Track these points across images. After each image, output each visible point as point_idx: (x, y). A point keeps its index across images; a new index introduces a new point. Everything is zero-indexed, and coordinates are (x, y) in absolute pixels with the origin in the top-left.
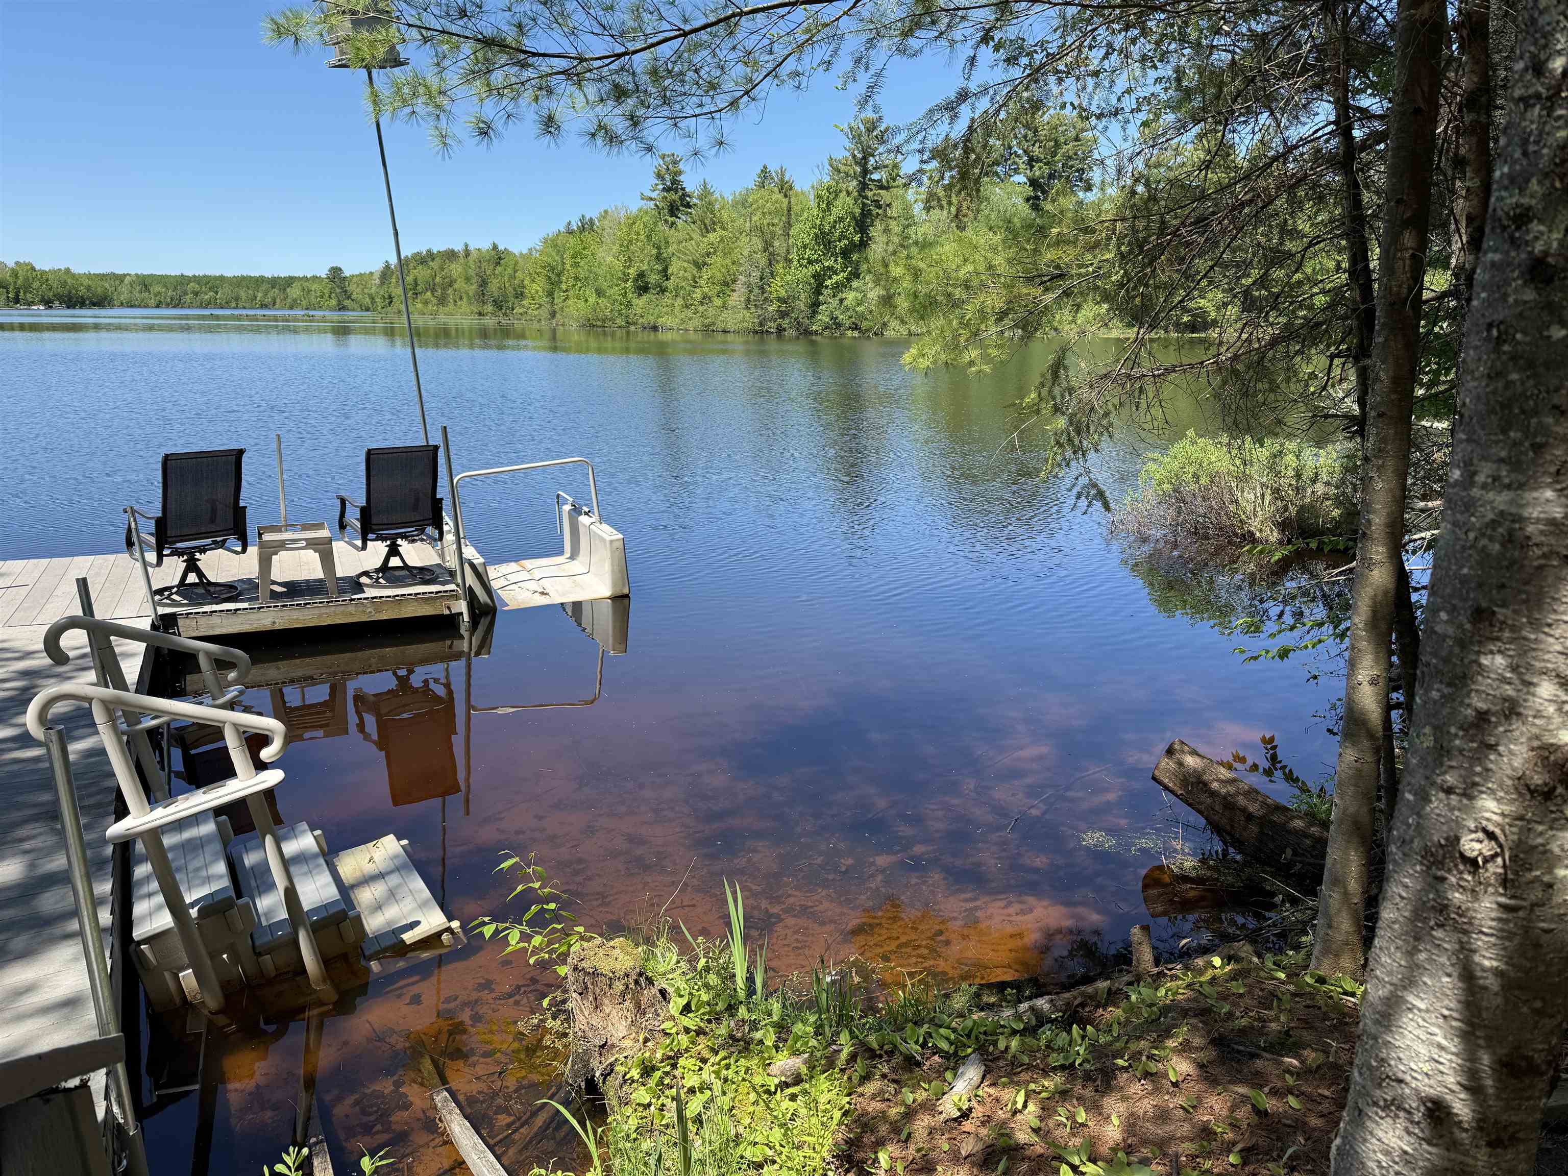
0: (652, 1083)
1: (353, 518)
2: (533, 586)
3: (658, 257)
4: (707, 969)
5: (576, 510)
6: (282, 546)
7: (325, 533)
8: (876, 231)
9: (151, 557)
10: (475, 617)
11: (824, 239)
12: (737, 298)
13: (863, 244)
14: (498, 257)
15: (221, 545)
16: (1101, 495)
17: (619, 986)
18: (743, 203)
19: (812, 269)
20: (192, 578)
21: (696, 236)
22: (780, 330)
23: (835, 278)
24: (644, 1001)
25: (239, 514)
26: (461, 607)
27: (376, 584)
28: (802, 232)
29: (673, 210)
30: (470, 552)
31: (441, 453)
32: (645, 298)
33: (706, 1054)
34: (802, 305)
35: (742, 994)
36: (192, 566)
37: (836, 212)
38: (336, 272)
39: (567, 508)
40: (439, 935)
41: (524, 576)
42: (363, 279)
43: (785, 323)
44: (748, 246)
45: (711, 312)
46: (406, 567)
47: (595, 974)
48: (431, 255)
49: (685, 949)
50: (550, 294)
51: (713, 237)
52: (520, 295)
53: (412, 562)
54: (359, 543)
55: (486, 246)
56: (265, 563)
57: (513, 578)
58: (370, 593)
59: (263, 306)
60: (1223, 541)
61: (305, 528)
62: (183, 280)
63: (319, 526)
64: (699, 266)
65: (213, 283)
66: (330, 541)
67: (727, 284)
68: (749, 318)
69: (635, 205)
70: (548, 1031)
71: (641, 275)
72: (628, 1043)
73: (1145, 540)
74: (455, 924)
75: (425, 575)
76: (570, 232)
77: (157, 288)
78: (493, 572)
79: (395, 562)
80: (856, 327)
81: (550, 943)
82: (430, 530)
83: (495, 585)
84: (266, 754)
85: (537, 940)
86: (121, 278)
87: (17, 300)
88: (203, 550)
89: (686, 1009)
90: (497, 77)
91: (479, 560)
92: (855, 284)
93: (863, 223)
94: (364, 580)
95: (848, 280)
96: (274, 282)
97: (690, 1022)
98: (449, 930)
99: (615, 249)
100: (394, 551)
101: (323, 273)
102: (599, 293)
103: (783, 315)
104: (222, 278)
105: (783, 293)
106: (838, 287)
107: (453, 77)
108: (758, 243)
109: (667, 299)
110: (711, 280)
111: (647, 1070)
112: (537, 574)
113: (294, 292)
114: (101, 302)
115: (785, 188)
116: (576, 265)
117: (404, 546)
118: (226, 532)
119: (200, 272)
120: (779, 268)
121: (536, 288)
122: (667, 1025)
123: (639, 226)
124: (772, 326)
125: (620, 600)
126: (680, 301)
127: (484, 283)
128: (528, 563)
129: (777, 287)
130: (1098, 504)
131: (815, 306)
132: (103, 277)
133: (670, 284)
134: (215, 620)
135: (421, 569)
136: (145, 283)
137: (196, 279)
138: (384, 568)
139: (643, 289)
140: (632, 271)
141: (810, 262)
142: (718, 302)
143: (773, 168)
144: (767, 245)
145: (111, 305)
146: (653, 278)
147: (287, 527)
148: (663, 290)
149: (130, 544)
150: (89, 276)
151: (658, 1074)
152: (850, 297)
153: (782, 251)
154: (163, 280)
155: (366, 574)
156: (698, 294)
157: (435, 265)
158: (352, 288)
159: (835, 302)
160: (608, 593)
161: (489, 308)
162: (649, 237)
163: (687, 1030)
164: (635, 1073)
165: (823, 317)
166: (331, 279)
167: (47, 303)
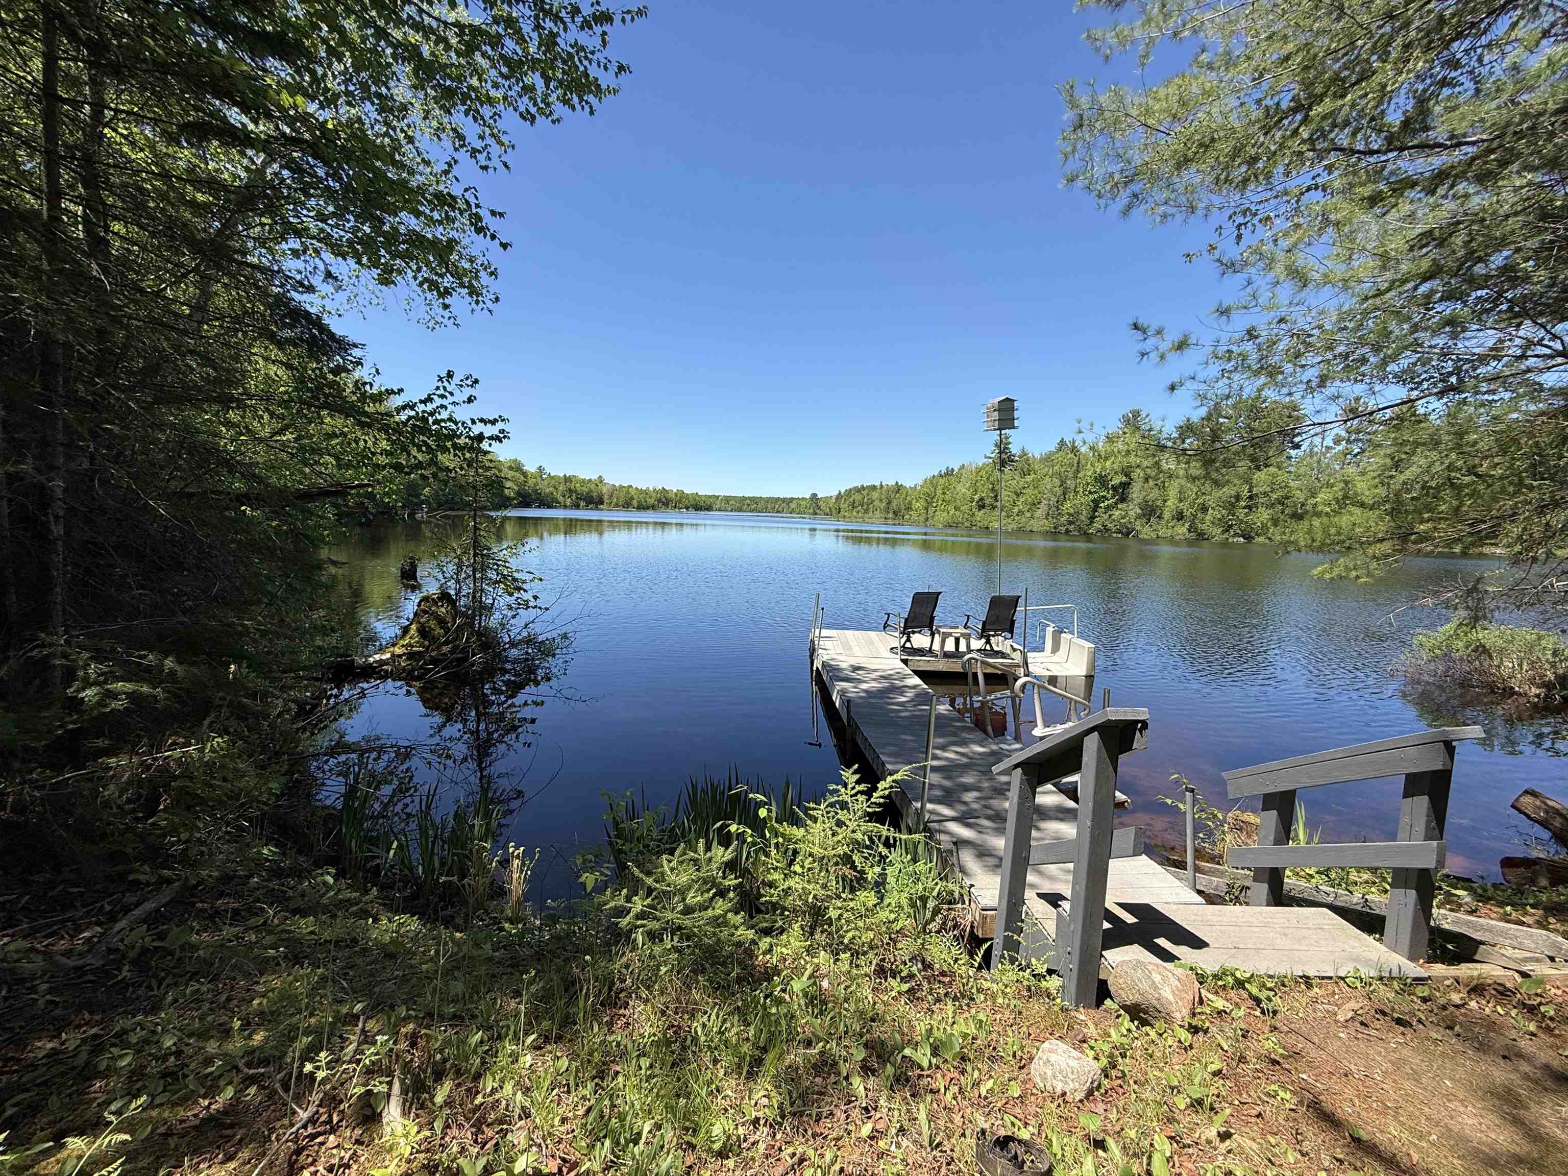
1: (979, 625)
3: (993, 489)
11: (1101, 480)
12: (1039, 513)
13: (1128, 484)
14: (898, 489)
18: (1047, 459)
19: (1091, 497)
21: (1017, 478)
22: (1068, 531)
23: (1106, 503)
28: (1087, 475)
29: (1003, 463)
32: (983, 511)
34: (1083, 518)
38: (814, 495)
41: (1039, 660)
42: (827, 499)
43: (1071, 528)
44: (1050, 484)
45: (1023, 520)
48: (863, 488)
51: (1029, 478)
52: (908, 509)
53: (995, 648)
55: (892, 483)
59: (778, 512)
62: (744, 499)
64: (1018, 495)
65: (754, 500)
67: (1035, 505)
68: (1048, 525)
69: (981, 461)
71: (982, 499)
75: (1001, 654)
76: (941, 476)
77: (732, 502)
79: (988, 647)
80: (1119, 532)
82: (1006, 634)
86: (717, 497)
87: (675, 507)
92: (1120, 506)
95: (1116, 503)
99: (967, 485)
100: (988, 642)
101: (808, 496)
102: (956, 508)
103: (1071, 523)
105: (1072, 511)
106: (1108, 508)
108: (1057, 482)
109: (997, 512)
110: (1025, 503)
113: (793, 505)
114: (709, 508)
115: (1074, 450)
116: (944, 493)
117: (993, 641)
120: (1070, 496)
121: (919, 505)
123: (983, 473)
124: (1063, 529)
126: (1004, 514)
127: (889, 502)
129: (1068, 506)
131: (1092, 518)
133: (999, 504)
135: (998, 651)
136: (727, 499)
137: (749, 498)
138: (985, 649)
139: (981, 507)
140: (976, 497)
141: (1090, 493)
142: (1028, 515)
143: (1067, 440)
144: (1063, 483)
145: (713, 510)
146: (987, 501)
148: (994, 508)
152: (1117, 513)
153: (1073, 487)
156: (1016, 510)
157: (865, 492)
158: (821, 504)
159: (1106, 516)
160: (1084, 674)
161: (891, 515)
162: (988, 479)
165: (1097, 525)
166: (811, 499)
167: (687, 508)
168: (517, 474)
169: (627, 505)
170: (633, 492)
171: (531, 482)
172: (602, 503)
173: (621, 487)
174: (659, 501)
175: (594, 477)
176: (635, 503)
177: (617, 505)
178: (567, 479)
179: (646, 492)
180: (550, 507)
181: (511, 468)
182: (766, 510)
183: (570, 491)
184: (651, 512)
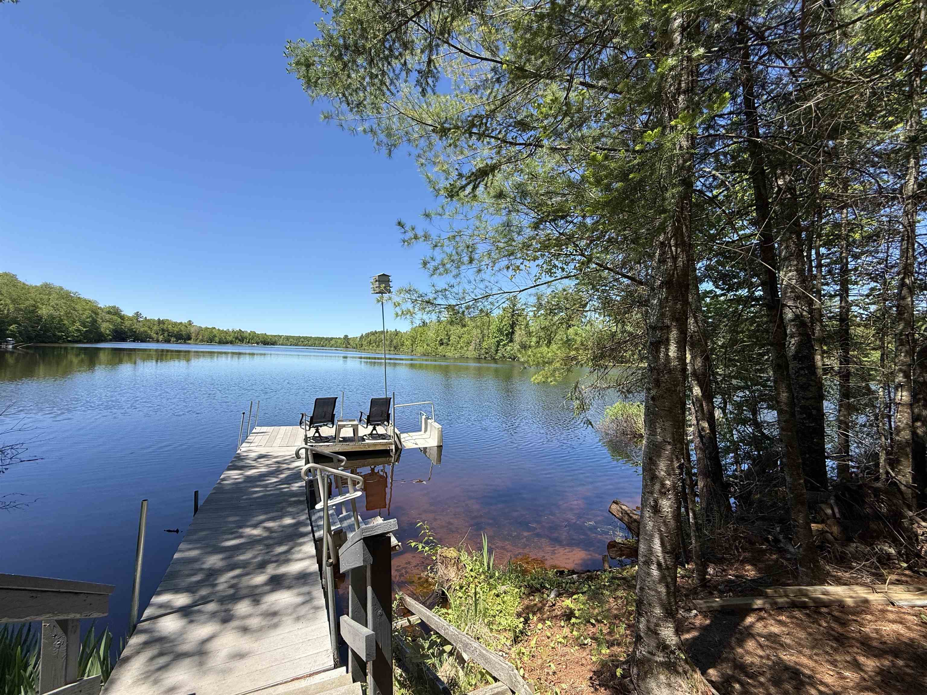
0: (463, 590)
1: (365, 418)
2: (413, 441)
3: (447, 335)
4: (476, 560)
5: (427, 418)
6: (344, 426)
7: (356, 423)
8: (517, 328)
9: (308, 428)
10: (396, 450)
11: (500, 331)
12: (471, 348)
13: (513, 333)
14: (397, 333)
15: (326, 425)
16: (590, 423)
17: (453, 561)
19: (496, 339)
20: (317, 435)
21: (459, 328)
22: (485, 358)
23: (504, 342)
24: (459, 567)
25: (333, 416)
26: (393, 447)
27: (369, 439)
28: (493, 328)
30: (396, 430)
31: (392, 400)
32: (442, 347)
33: (477, 584)
34: (493, 350)
35: (486, 569)
36: (317, 431)
37: (504, 323)
38: (346, 336)
39: (424, 417)
40: (396, 546)
41: (410, 438)
42: (354, 339)
43: (487, 356)
44: (476, 332)
45: (463, 352)
46: (377, 434)
47: (446, 557)
48: (376, 332)
49: (470, 553)
50: (412, 345)
51: (465, 329)
52: (402, 345)
53: (379, 433)
54: (365, 426)
55: (393, 330)
56: (338, 431)
57: (407, 439)
58: (367, 441)
59: (322, 346)
60: (632, 436)
61: (350, 421)
62: (299, 338)
63: (354, 420)
64: (460, 337)
66: (357, 425)
67: (468, 343)
68: (476, 354)
70: (429, 577)
71: (441, 340)
72: (455, 579)
73: (607, 434)
74: (400, 544)
75: (383, 437)
76: (420, 327)
77: (291, 340)
78: (403, 436)
79: (374, 432)
80: (510, 358)
81: (430, 549)
82: (386, 423)
83: (402, 440)
84: (358, 487)
85: (427, 548)
87: (249, 342)
88: (321, 426)
89: (471, 570)
90: (427, 309)
91: (398, 432)
92: (510, 344)
93: (513, 326)
94: (365, 437)
95: (508, 343)
96: (327, 339)
97: (473, 574)
98: (398, 545)
99: (434, 332)
100: (374, 429)
101: (342, 337)
102: (428, 345)
103: (487, 353)
104: (311, 337)
105: (487, 347)
106: (504, 345)
107: (416, 309)
108: (479, 331)
109: (449, 347)
110: (464, 342)
111: (461, 588)
112: (414, 438)
113: (333, 342)
114: (274, 343)
116: (421, 336)
117: (378, 428)
118: (329, 421)
119: (304, 336)
120: (486, 338)
121: (408, 343)
122: (466, 574)
123: (442, 325)
124: (483, 357)
125: (440, 447)
126: (453, 348)
127: (392, 341)
128: (411, 434)
129: (485, 345)
130: (590, 426)
131: (497, 351)
132: (275, 336)
133: (450, 343)
134: (322, 448)
135: (382, 435)
136: (288, 338)
138: (371, 434)
139: (442, 344)
140: (439, 339)
141: (496, 337)
142: (465, 349)
144: (482, 332)
145: (277, 345)
146: (445, 341)
147: (346, 420)
148: (448, 345)
149: (301, 424)
150: (272, 336)
151: (464, 588)
152: (508, 348)
153: (487, 334)
154: (293, 337)
155: (365, 435)
156: (459, 346)
157: (377, 335)
158: (350, 341)
159: (504, 350)
160: (436, 444)
161: (393, 349)
162: (444, 329)
163: (472, 577)
164: (458, 588)
165: (499, 354)
166: (344, 339)
167: (258, 343)
168: (115, 317)
169: (211, 340)
170: (215, 332)
171: (127, 323)
172: (189, 339)
173: (207, 328)
174: (237, 338)
175: (185, 321)
176: (217, 339)
177: (202, 341)
178: (160, 322)
179: (226, 332)
180: (143, 341)
181: (109, 313)
182: (314, 345)
183: (163, 330)
184: (229, 345)
